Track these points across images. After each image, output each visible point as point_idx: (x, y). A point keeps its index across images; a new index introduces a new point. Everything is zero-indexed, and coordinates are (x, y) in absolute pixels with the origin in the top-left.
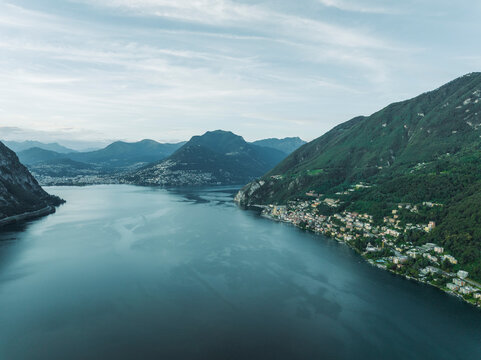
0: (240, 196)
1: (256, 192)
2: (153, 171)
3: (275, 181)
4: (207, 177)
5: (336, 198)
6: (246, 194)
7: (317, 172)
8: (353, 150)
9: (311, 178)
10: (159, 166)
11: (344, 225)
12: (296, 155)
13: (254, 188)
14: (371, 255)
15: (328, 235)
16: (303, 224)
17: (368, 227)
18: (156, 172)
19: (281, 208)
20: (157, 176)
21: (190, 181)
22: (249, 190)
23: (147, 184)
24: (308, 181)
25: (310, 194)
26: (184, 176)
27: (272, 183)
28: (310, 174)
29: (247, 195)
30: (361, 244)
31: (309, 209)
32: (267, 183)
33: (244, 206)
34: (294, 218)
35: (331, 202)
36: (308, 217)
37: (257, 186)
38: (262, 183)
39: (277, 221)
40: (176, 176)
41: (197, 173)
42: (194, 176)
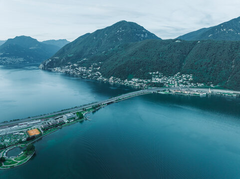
0: (41, 66)
1: (48, 64)
3: (56, 59)
4: (21, 60)
5: (77, 63)
6: (44, 65)
7: (71, 55)
8: (84, 47)
9: (69, 58)
11: (78, 70)
12: (63, 49)
13: (47, 62)
14: (84, 76)
15: (74, 74)
16: (66, 72)
17: (85, 70)
19: (59, 68)
21: (13, 62)
22: (45, 63)
24: (68, 59)
25: (69, 63)
27: (54, 60)
28: (69, 56)
30: (82, 74)
31: (69, 68)
32: (52, 60)
33: (44, 69)
34: (63, 71)
35: (75, 65)
36: (68, 70)
37: (48, 62)
38: (50, 60)
39: (57, 72)
41: (16, 58)
42: (14, 60)
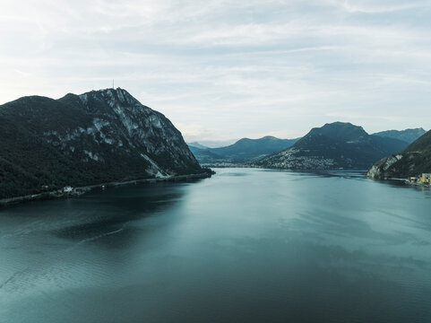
0: (374, 170)
1: (393, 166)
2: (279, 157)
3: (415, 154)
4: (330, 162)
6: (381, 168)
10: (283, 153)
13: (389, 163)
18: (282, 158)
20: (283, 161)
21: (314, 165)
22: (384, 165)
23: (275, 168)
26: (307, 161)
27: (411, 157)
29: (382, 170)
32: (405, 157)
33: (379, 178)
37: (394, 160)
38: (399, 157)
40: (300, 161)
41: (320, 159)
42: (316, 162)
